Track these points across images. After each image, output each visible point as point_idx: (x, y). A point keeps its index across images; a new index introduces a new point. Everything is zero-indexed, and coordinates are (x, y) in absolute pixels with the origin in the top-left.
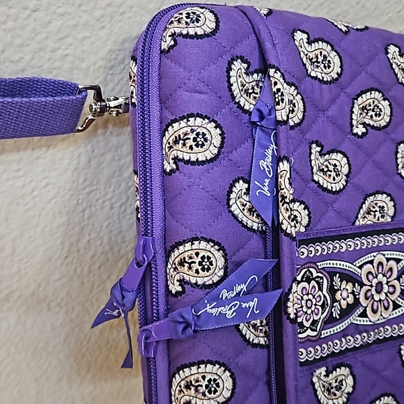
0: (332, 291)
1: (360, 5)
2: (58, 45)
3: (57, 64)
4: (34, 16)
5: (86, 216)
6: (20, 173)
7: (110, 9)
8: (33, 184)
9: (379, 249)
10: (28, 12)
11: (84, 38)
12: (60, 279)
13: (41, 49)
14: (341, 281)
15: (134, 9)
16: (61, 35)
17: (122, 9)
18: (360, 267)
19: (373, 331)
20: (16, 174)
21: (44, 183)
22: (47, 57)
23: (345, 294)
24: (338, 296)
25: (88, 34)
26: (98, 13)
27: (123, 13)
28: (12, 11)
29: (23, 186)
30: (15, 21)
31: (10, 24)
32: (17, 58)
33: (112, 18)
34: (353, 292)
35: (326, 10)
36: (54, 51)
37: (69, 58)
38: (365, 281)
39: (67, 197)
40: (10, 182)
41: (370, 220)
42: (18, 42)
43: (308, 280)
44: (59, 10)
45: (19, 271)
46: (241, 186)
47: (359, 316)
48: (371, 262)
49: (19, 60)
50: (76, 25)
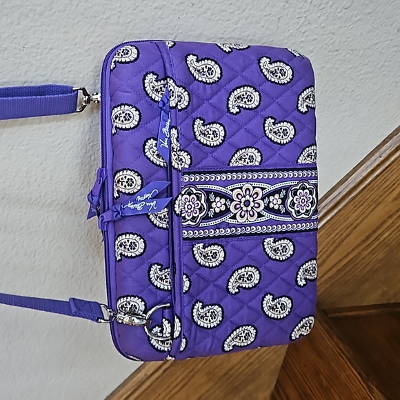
0: (209, 202)
1: (265, 28)
2: (65, 66)
3: (66, 75)
4: (51, 52)
5: (92, 159)
6: (51, 134)
7: (92, 45)
8: (59, 140)
9: (247, 181)
10: (47, 50)
11: (80, 61)
12: (81, 195)
13: (56, 69)
14: (215, 197)
15: (107, 44)
16: (67, 61)
17: (100, 45)
18: (232, 190)
19: (241, 228)
20: (49, 135)
21: (65, 140)
22: (60, 72)
23: (219, 204)
24: (214, 205)
25: (82, 59)
26: (86, 48)
27: (101, 46)
28: (39, 50)
29: (53, 142)
30: (41, 55)
31: (38, 57)
32: (43, 74)
33: (94, 50)
34: (225, 204)
35: (239, 33)
36: (63, 69)
37: (72, 72)
38: (235, 198)
39: (79, 148)
40: (46, 139)
41: (241, 163)
42: (43, 65)
43: (190, 194)
44: (64, 48)
45: (56, 189)
46: (152, 142)
47: (230, 218)
48: (241, 188)
49: (45, 75)
50: (74, 55)
